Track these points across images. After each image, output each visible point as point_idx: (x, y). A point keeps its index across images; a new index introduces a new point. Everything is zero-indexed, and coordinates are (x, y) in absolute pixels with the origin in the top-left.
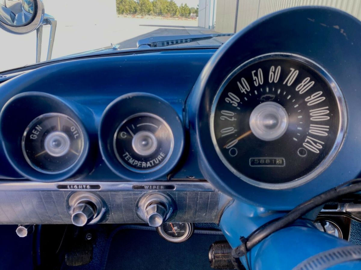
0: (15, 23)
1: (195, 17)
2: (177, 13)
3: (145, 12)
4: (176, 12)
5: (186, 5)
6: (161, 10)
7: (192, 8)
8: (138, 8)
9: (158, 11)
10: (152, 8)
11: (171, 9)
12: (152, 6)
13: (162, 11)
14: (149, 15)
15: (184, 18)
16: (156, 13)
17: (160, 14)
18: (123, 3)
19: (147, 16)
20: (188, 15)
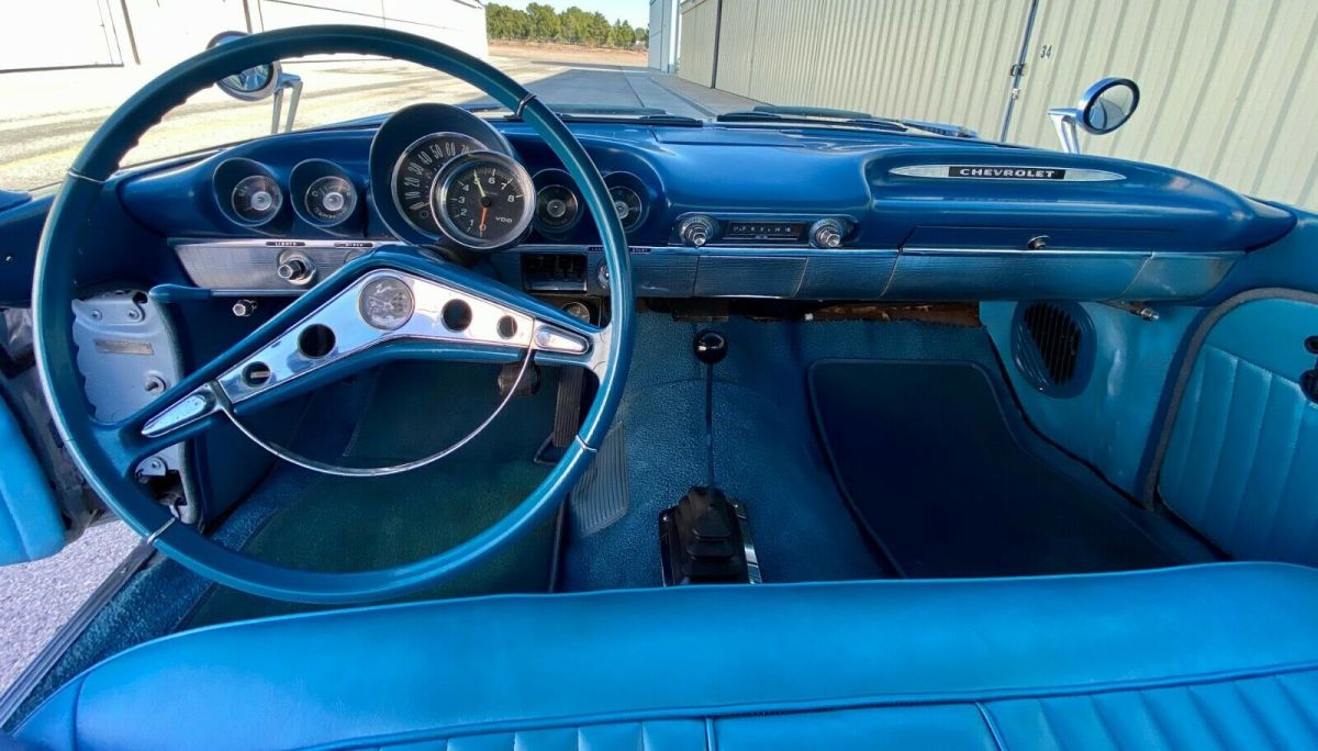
0: (245, 88)
1: (644, 48)
2: (609, 39)
3: (545, 35)
4: (606, 37)
5: (626, 23)
6: (576, 33)
7: (638, 30)
8: (533, 27)
9: (571, 35)
10: (559, 28)
11: (598, 32)
12: (559, 23)
13: (580, 35)
14: (554, 41)
15: (622, 50)
16: (567, 38)
17: (576, 39)
18: (502, 17)
19: (550, 44)
20: (629, 43)
